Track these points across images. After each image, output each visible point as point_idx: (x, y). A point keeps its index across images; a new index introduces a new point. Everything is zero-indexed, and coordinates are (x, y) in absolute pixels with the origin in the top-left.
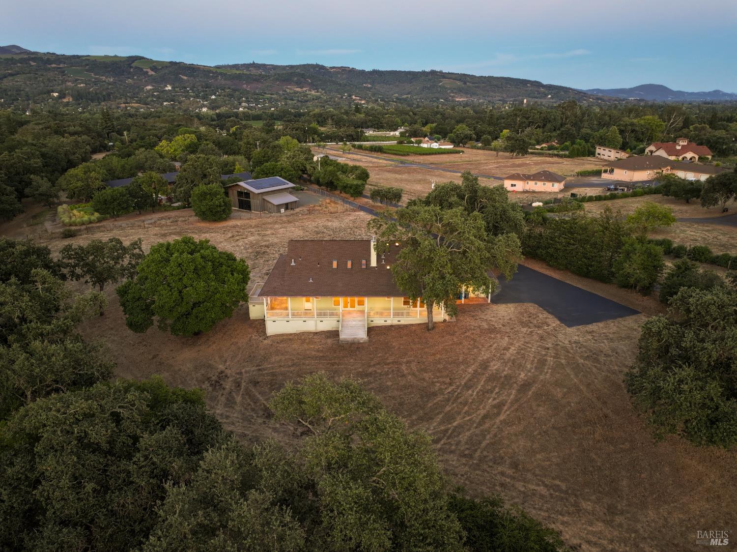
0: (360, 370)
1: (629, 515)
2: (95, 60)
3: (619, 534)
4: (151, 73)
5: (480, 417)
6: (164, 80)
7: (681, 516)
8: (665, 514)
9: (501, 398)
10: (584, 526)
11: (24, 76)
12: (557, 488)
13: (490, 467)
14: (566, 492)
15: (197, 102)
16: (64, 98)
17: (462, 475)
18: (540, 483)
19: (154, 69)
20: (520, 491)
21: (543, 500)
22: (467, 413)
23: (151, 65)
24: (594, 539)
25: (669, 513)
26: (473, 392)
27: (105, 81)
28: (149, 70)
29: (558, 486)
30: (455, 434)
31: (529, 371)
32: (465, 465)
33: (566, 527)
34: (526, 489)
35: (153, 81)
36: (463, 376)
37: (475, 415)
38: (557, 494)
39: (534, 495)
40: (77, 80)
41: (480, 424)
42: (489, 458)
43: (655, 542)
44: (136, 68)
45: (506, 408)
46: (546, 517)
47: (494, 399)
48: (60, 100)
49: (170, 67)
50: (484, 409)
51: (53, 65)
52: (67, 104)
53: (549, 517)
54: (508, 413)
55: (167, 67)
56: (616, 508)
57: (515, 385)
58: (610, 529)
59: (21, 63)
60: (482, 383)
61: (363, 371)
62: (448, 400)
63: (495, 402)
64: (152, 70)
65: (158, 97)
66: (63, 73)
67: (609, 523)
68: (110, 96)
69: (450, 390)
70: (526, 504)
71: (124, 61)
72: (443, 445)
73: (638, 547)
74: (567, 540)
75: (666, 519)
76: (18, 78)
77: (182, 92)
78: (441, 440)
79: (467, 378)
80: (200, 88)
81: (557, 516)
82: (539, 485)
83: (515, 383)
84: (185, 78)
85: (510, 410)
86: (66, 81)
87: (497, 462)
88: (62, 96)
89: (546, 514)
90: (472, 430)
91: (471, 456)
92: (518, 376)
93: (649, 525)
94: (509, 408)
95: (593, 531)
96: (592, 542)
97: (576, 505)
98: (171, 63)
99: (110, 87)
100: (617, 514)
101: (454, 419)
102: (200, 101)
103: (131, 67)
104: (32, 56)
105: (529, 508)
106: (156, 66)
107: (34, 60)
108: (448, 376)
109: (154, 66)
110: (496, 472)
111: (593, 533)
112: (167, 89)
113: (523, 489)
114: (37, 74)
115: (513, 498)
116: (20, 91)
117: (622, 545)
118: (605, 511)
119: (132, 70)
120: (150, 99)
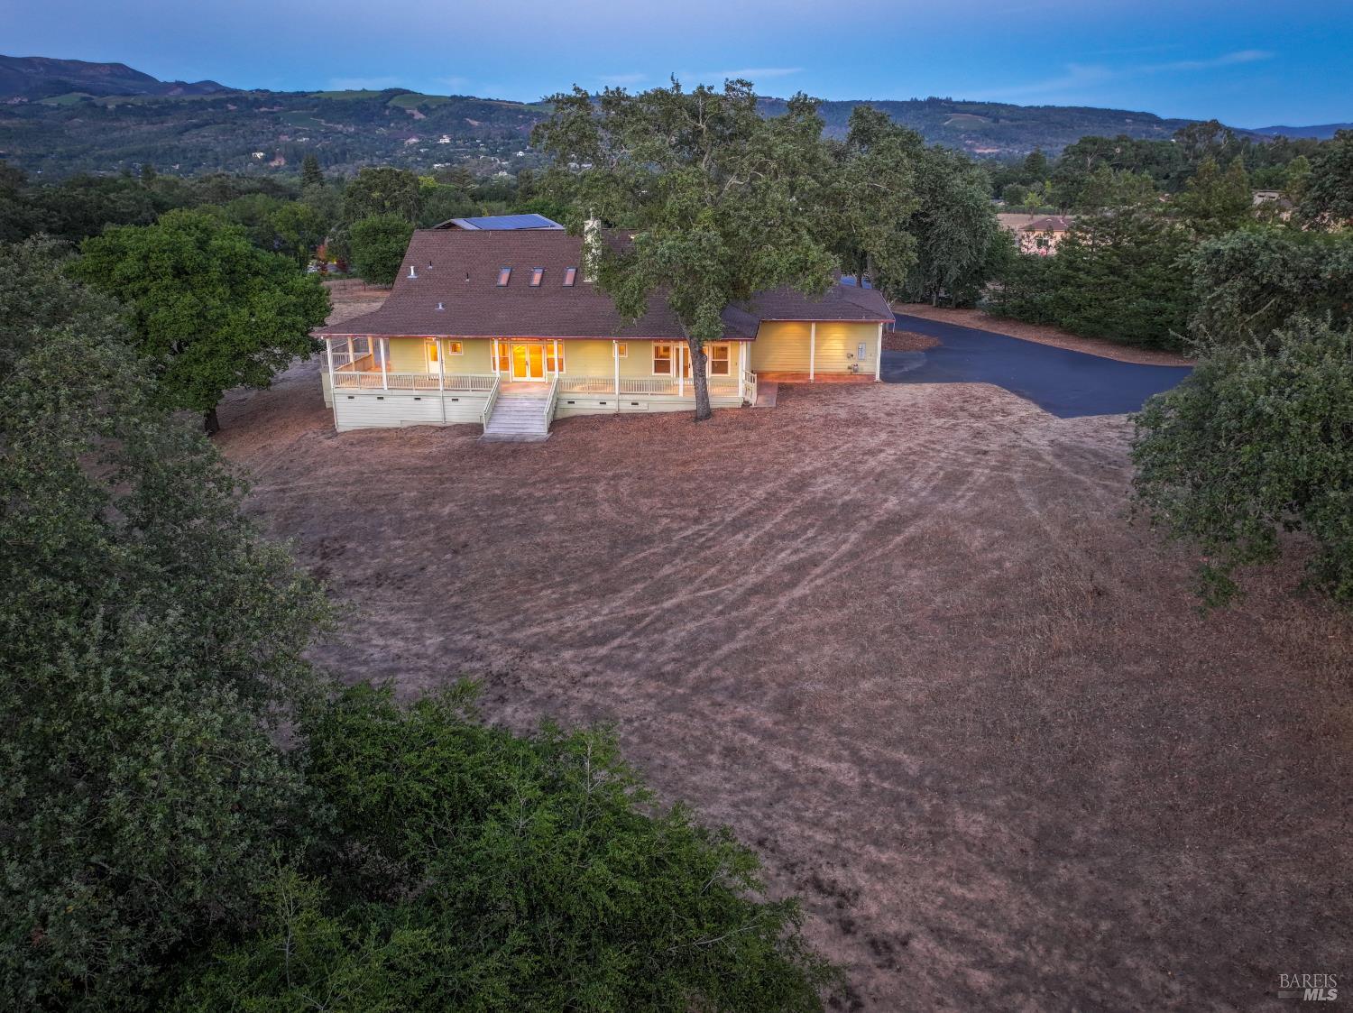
0: (497, 492)
1: (1105, 862)
2: (330, 98)
3: (1056, 917)
4: (419, 116)
5: (740, 591)
6: (440, 128)
7: (1299, 878)
8: (1241, 869)
9: (815, 549)
10: (941, 883)
11: (216, 127)
12: (894, 771)
13: (714, 704)
14: (916, 782)
15: (491, 162)
16: (273, 160)
17: (629, 721)
18: (845, 753)
19: (424, 109)
20: (775, 770)
21: (834, 797)
22: (712, 582)
23: (420, 104)
24: (959, 925)
25: (1256, 866)
26: (747, 536)
27: (341, 132)
28: (415, 112)
29: (898, 763)
30: (659, 625)
31: (914, 495)
32: (650, 696)
33: (882, 880)
34: (796, 765)
35: (423, 129)
36: (736, 504)
37: (730, 586)
38: (886, 785)
39: (815, 783)
40: (296, 132)
41: (735, 606)
42: (722, 684)
43: (1184, 957)
44: (395, 108)
45: (818, 570)
46: (825, 845)
47: (796, 551)
48: (266, 164)
49: (451, 105)
50: (758, 572)
51: (263, 109)
52: (277, 169)
53: (836, 847)
54: (819, 582)
55: (445, 105)
56: (1067, 836)
57: (864, 523)
58: (1028, 897)
59: (214, 107)
60: (779, 518)
61: (503, 495)
62: (675, 553)
63: (794, 558)
64: (421, 110)
65: (426, 156)
66: (276, 121)
67: (1027, 880)
68: (345, 154)
69: (689, 532)
70: (780, 807)
71: (375, 98)
72: (614, 648)
73: (1113, 964)
74: (868, 918)
75: (1239, 887)
76: (205, 131)
77: (467, 147)
78: (614, 639)
79: (742, 509)
80: (498, 139)
81: (862, 847)
82: (836, 758)
83: (866, 518)
84: (476, 123)
85: (828, 577)
86: (280, 134)
87: (743, 693)
88: (270, 156)
89: (830, 839)
90: (709, 618)
91: (675, 679)
92: (880, 505)
93: (1172, 900)
94: (825, 573)
95: (965, 899)
96: (952, 932)
97: (936, 820)
98: (454, 97)
99: (349, 140)
100: (1064, 856)
101: (672, 592)
102: (495, 161)
103: (387, 108)
104: (232, 96)
105: (784, 816)
106: (427, 104)
107: (234, 101)
108: (698, 504)
109: (425, 105)
110: (727, 718)
111: (965, 907)
112: (442, 141)
113: (784, 766)
114: (235, 124)
115: (747, 787)
116: (206, 151)
117: (1057, 952)
118: (1028, 843)
119: (387, 112)
120: (410, 159)
